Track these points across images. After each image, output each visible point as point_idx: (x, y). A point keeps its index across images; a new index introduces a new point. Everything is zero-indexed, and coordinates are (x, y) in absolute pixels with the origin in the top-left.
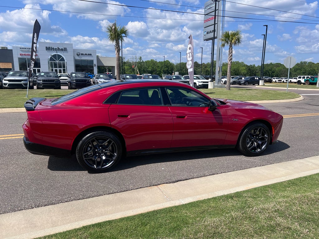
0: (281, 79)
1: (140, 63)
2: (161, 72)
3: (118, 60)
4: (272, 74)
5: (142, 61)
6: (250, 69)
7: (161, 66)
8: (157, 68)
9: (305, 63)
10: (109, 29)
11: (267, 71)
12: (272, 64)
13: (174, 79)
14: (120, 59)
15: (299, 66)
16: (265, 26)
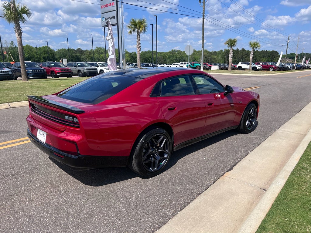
0: (163, 65)
1: (11, 48)
2: (41, 59)
3: (21, 45)
4: (151, 60)
5: (14, 47)
6: (132, 57)
7: (39, 52)
8: (35, 54)
9: (175, 51)
10: (5, 7)
11: (147, 58)
12: (150, 52)
13: (79, 66)
14: (21, 43)
15: (171, 54)
16: (155, 16)
